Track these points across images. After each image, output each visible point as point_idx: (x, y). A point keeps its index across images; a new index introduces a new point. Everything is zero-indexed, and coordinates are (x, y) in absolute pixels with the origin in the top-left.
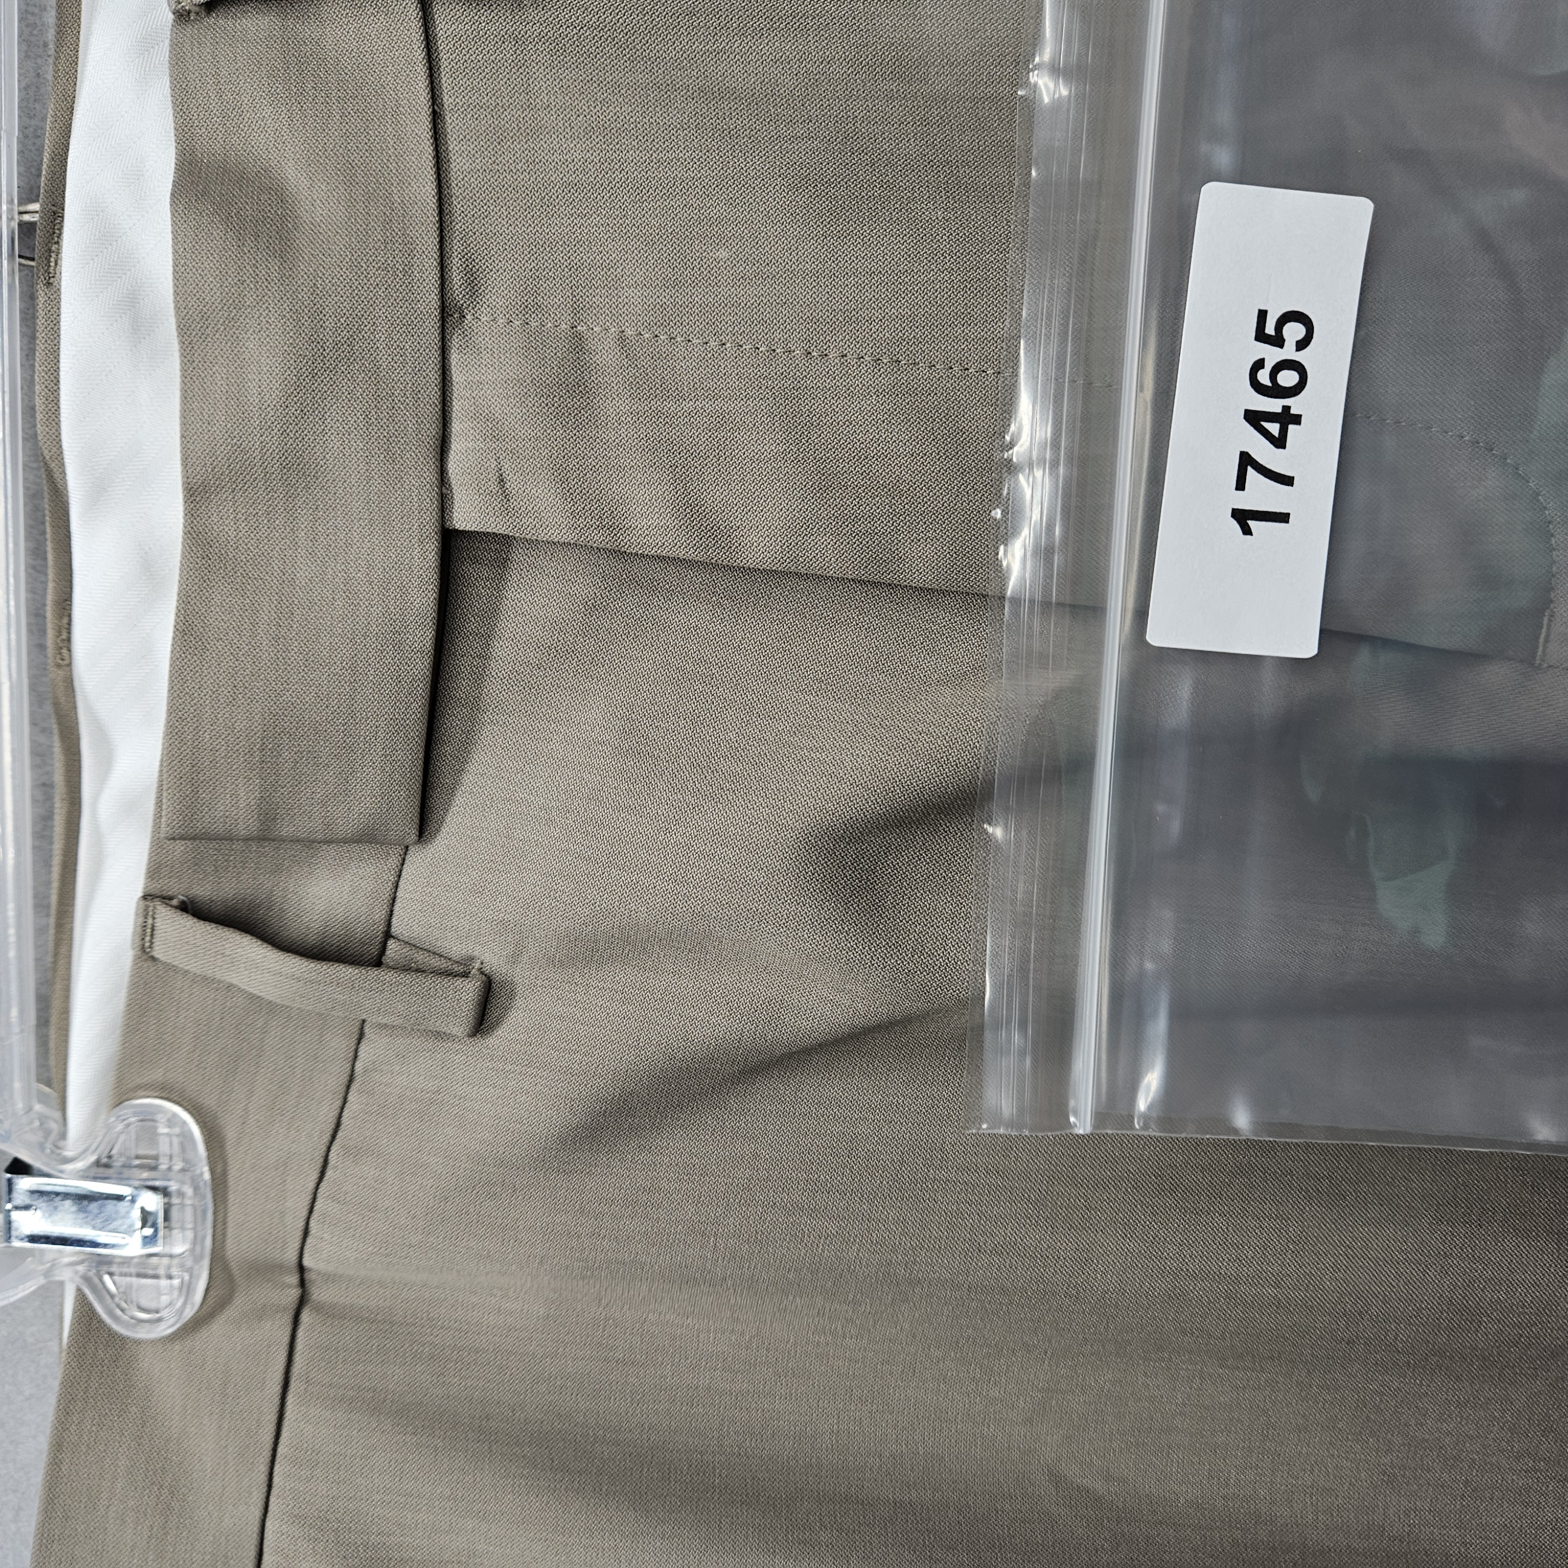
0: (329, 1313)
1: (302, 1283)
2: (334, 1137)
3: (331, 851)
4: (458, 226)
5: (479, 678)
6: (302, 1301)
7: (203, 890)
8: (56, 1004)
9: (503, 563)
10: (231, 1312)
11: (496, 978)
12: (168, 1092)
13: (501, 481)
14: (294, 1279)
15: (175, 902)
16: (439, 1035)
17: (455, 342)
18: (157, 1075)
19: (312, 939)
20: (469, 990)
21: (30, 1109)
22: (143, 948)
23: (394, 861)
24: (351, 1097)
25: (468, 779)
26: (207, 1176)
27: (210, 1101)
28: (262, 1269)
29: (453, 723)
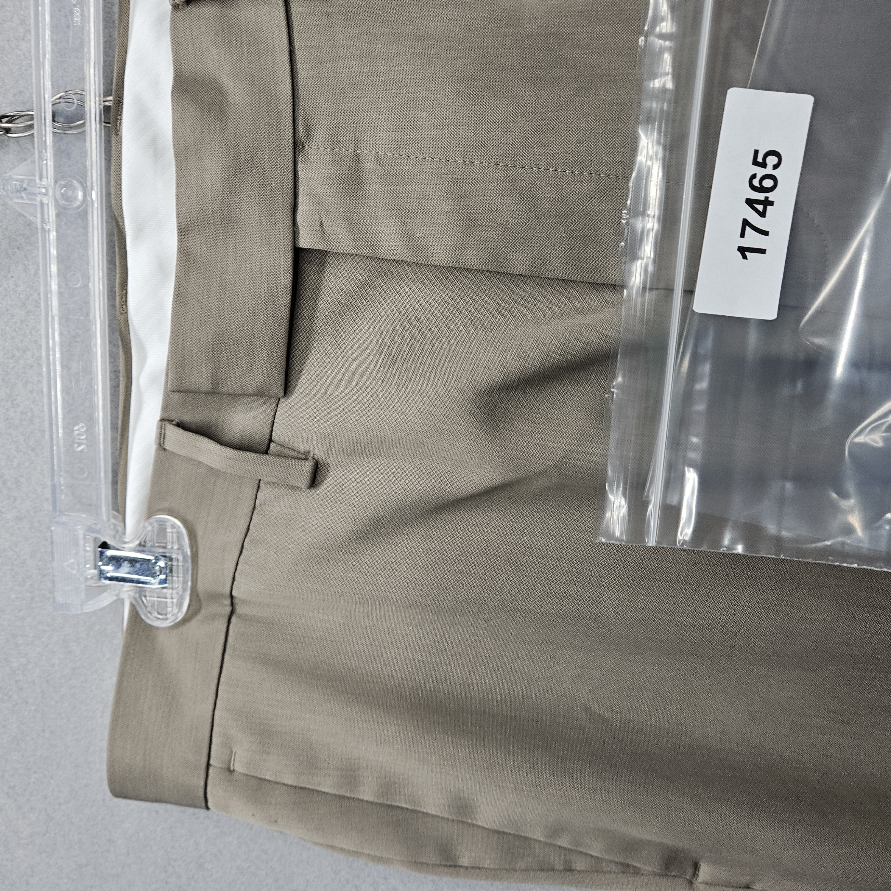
0: (245, 618)
1: (232, 604)
2: (246, 535)
3: (245, 400)
4: (301, 104)
5: (312, 319)
6: (232, 613)
7: (187, 418)
8: (121, 471)
9: (323, 264)
10: (199, 617)
11: (320, 461)
12: (171, 512)
13: (321, 224)
14: (228, 602)
15: (174, 423)
16: (295, 488)
17: (300, 159)
18: (167, 505)
19: (236, 442)
20: (308, 466)
21: (109, 520)
22: (160, 444)
23: (273, 406)
24: (253, 517)
25: (307, 367)
26: (189, 553)
27: (190, 517)
28: (214, 597)
29: (300, 340)
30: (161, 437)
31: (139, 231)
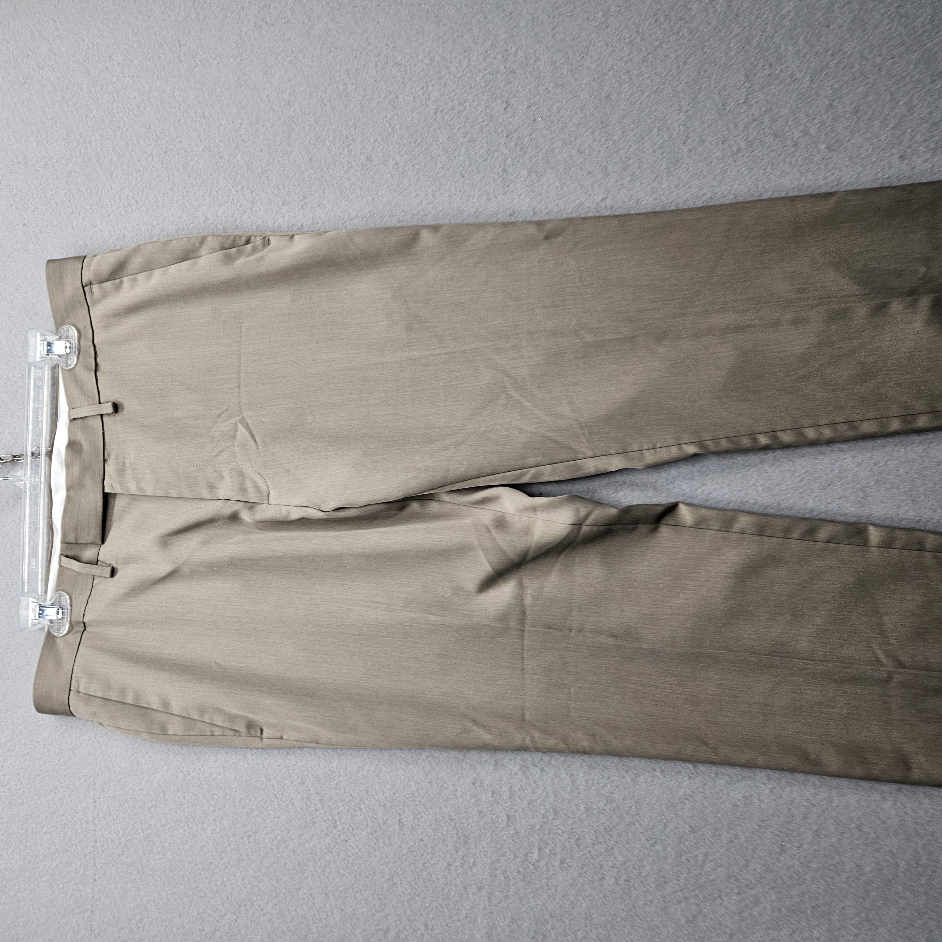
0: (88, 632)
1: (85, 626)
2: (89, 597)
3: (89, 547)
4: (106, 447)
5: (112, 516)
6: (85, 630)
7: (69, 554)
9: (115, 498)
10: (72, 632)
11: (115, 567)
12: (63, 590)
13: (112, 485)
14: (83, 625)
15: (65, 555)
16: (106, 578)
17: (106, 464)
18: (61, 588)
19: (86, 561)
20: (109, 569)
21: (43, 597)
22: (60, 565)
23: (98, 548)
24: (92, 590)
25: (110, 533)
26: (69, 606)
27: (70, 592)
28: (78, 623)
29: (108, 524)
30: (60, 561)
31: (57, 490)
